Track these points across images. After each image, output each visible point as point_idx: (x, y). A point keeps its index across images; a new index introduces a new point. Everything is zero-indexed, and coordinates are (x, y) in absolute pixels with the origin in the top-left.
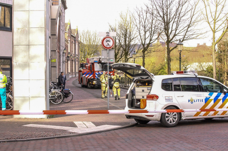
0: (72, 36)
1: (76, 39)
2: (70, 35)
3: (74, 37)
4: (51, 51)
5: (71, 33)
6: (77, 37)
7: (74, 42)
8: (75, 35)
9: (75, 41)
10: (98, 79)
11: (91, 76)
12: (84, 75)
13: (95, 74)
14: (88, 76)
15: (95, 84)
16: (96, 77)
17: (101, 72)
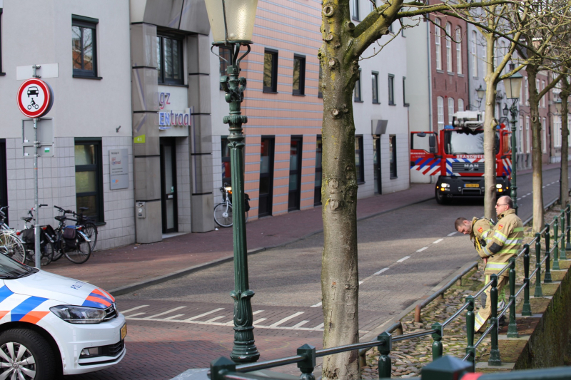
10: (453, 177)
11: (436, 167)
12: (416, 167)
13: (445, 163)
14: (426, 167)
15: (445, 191)
16: (449, 172)
17: (461, 156)
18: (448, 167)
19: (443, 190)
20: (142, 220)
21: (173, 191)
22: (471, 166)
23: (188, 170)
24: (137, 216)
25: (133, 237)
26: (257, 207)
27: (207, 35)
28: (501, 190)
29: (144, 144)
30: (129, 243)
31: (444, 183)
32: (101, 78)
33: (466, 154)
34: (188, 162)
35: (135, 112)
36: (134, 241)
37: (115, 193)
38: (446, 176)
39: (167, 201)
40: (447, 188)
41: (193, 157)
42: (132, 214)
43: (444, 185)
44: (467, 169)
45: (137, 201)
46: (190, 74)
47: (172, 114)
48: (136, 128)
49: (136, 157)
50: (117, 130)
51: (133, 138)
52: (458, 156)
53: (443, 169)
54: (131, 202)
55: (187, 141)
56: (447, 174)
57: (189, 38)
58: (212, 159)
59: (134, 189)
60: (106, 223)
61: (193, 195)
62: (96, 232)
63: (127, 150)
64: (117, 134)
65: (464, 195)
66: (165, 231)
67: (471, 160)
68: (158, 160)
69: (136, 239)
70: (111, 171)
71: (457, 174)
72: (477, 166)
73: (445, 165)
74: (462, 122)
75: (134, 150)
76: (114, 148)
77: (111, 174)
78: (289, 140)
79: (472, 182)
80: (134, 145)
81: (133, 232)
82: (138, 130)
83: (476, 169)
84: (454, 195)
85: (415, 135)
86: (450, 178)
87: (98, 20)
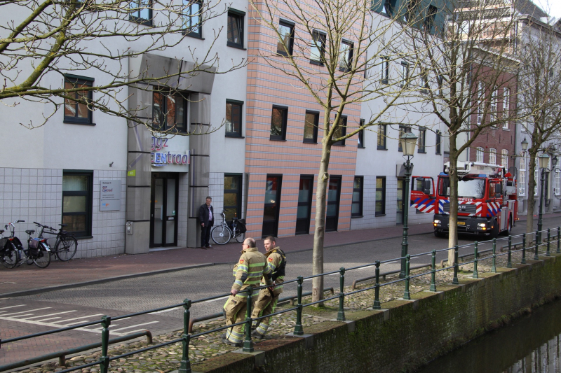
10: (444, 215)
11: (431, 206)
12: (415, 205)
13: (438, 203)
14: (423, 206)
15: (437, 226)
16: (441, 211)
18: (440, 206)
19: (435, 225)
20: (130, 236)
21: (174, 214)
22: (460, 207)
23: (187, 199)
24: (127, 233)
25: (123, 248)
26: (261, 230)
27: (209, 94)
28: (484, 229)
29: (134, 177)
30: (117, 253)
31: (437, 219)
32: (95, 125)
34: (187, 193)
35: (129, 152)
36: (123, 251)
37: (105, 214)
38: (438, 214)
39: (167, 222)
40: (438, 223)
41: (192, 188)
42: (122, 230)
43: (437, 221)
45: (128, 221)
46: (192, 124)
47: (169, 154)
48: (130, 164)
49: (129, 186)
50: (111, 165)
51: (127, 172)
53: (437, 209)
54: (123, 221)
55: (187, 176)
56: (440, 213)
57: (193, 95)
58: (208, 190)
59: (126, 211)
60: (92, 237)
61: (190, 218)
62: (77, 244)
63: (121, 181)
64: (110, 168)
66: (152, 245)
68: (149, 190)
69: (125, 250)
71: (447, 213)
72: (465, 207)
73: (438, 205)
75: (127, 181)
76: (106, 179)
77: (101, 198)
78: (299, 178)
80: (128, 178)
81: (123, 245)
82: (132, 166)
83: (463, 210)
84: (444, 230)
85: (415, 179)
86: (441, 216)
87: (94, 79)
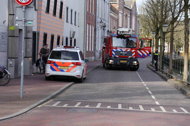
0: (126, 8)
1: (132, 12)
2: (122, 7)
3: (130, 10)
4: (10, 15)
5: (124, 4)
6: (135, 10)
7: (129, 16)
8: (132, 7)
9: (131, 14)
10: (115, 57)
13: (112, 51)
15: (111, 63)
16: (113, 55)
17: (119, 48)
18: (113, 53)
19: (110, 63)
20: (11, 67)
22: (124, 53)
24: (9, 65)
28: (136, 64)
29: (14, 30)
31: (111, 60)
33: (121, 47)
37: (2, 53)
38: (112, 57)
43: (111, 61)
44: (122, 54)
45: (9, 58)
50: (4, 22)
51: (8, 27)
52: (118, 48)
59: (8, 52)
63: (6, 32)
65: (120, 66)
67: (124, 50)
68: (18, 39)
70: (2, 42)
71: (117, 56)
72: (126, 53)
74: (122, 33)
79: (123, 60)
83: (126, 54)
84: (115, 65)
86: (114, 58)
